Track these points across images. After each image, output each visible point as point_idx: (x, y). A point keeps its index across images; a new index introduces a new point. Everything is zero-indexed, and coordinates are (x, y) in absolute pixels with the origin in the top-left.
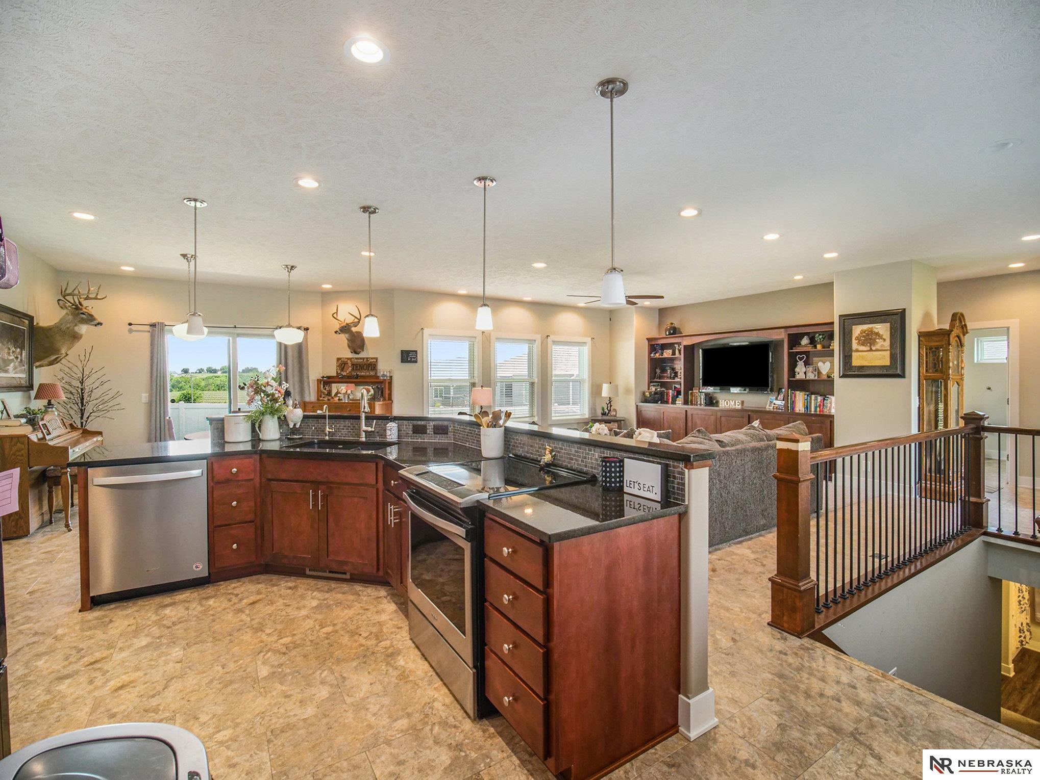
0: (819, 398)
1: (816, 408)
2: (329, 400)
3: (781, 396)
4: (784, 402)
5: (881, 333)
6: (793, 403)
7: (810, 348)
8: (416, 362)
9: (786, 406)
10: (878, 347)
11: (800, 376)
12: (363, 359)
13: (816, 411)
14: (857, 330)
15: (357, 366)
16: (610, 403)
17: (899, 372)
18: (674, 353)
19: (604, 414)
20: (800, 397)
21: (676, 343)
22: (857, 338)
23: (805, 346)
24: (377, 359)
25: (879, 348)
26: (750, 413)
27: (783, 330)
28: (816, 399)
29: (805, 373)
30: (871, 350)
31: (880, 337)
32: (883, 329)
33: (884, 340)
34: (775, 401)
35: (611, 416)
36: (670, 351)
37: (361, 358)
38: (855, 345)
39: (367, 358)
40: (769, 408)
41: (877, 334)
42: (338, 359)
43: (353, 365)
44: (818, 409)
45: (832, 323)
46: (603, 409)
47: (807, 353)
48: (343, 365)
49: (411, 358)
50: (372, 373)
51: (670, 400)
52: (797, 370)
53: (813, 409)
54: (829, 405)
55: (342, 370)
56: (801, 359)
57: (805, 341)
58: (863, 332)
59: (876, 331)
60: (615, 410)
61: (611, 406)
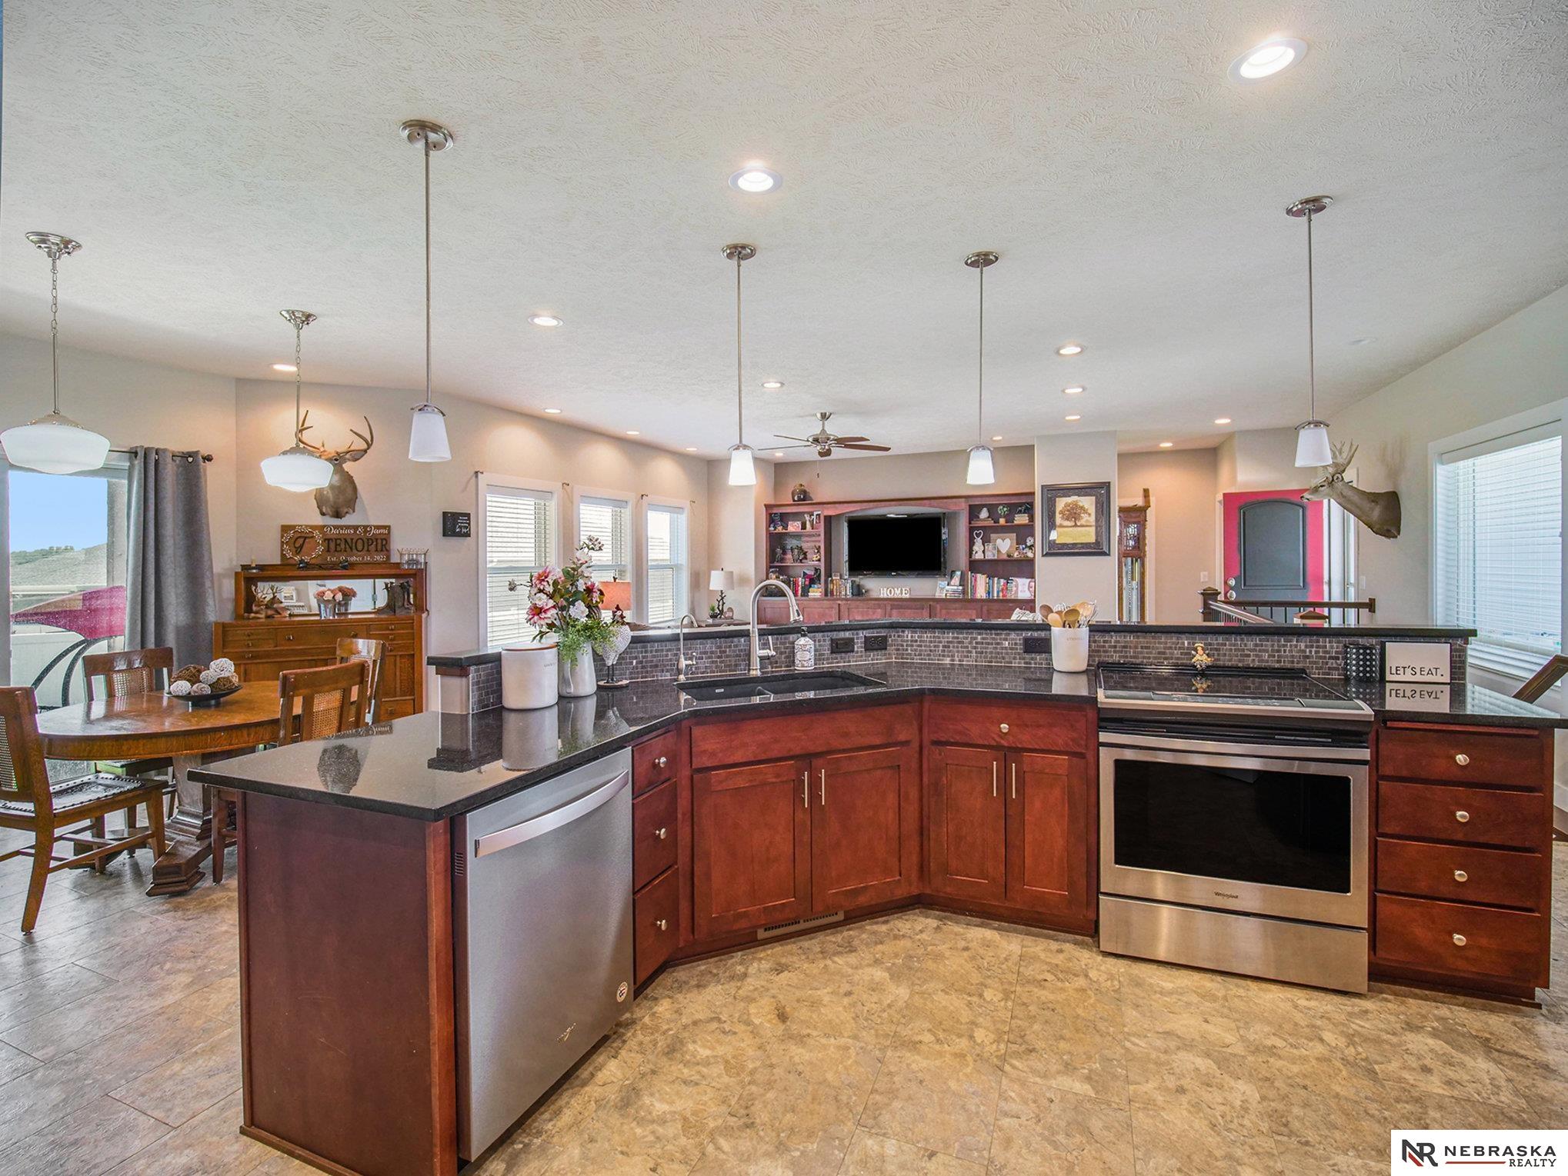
0: (1002, 581)
1: (998, 592)
2: (268, 617)
3: (956, 580)
4: (961, 588)
5: (1086, 507)
6: (974, 588)
7: (990, 523)
8: (468, 535)
9: (964, 592)
10: (1083, 522)
11: (979, 556)
12: (356, 528)
13: (998, 596)
14: (1061, 503)
15: (335, 543)
16: (722, 599)
17: (1105, 549)
18: (804, 527)
19: (713, 616)
20: (981, 580)
21: (808, 513)
22: (1061, 512)
23: (984, 520)
24: (388, 528)
25: (1085, 524)
26: (931, 603)
27: (963, 500)
28: (998, 583)
29: (984, 552)
30: (1076, 525)
31: (1086, 511)
32: (1088, 502)
33: (1089, 515)
34: (948, 587)
35: (726, 618)
36: (799, 524)
37: (348, 527)
38: (1058, 520)
39: (365, 527)
40: (940, 594)
41: (1082, 508)
42: (285, 529)
43: (327, 540)
44: (1001, 594)
45: (1033, 493)
46: (713, 609)
47: (983, 528)
48: (301, 541)
49: (460, 527)
50: (379, 558)
51: (800, 592)
52: (975, 548)
53: (995, 595)
54: (1014, 589)
55: (298, 550)
56: (978, 535)
57: (984, 514)
58: (1067, 505)
59: (1081, 505)
60: (730, 609)
61: (724, 603)
